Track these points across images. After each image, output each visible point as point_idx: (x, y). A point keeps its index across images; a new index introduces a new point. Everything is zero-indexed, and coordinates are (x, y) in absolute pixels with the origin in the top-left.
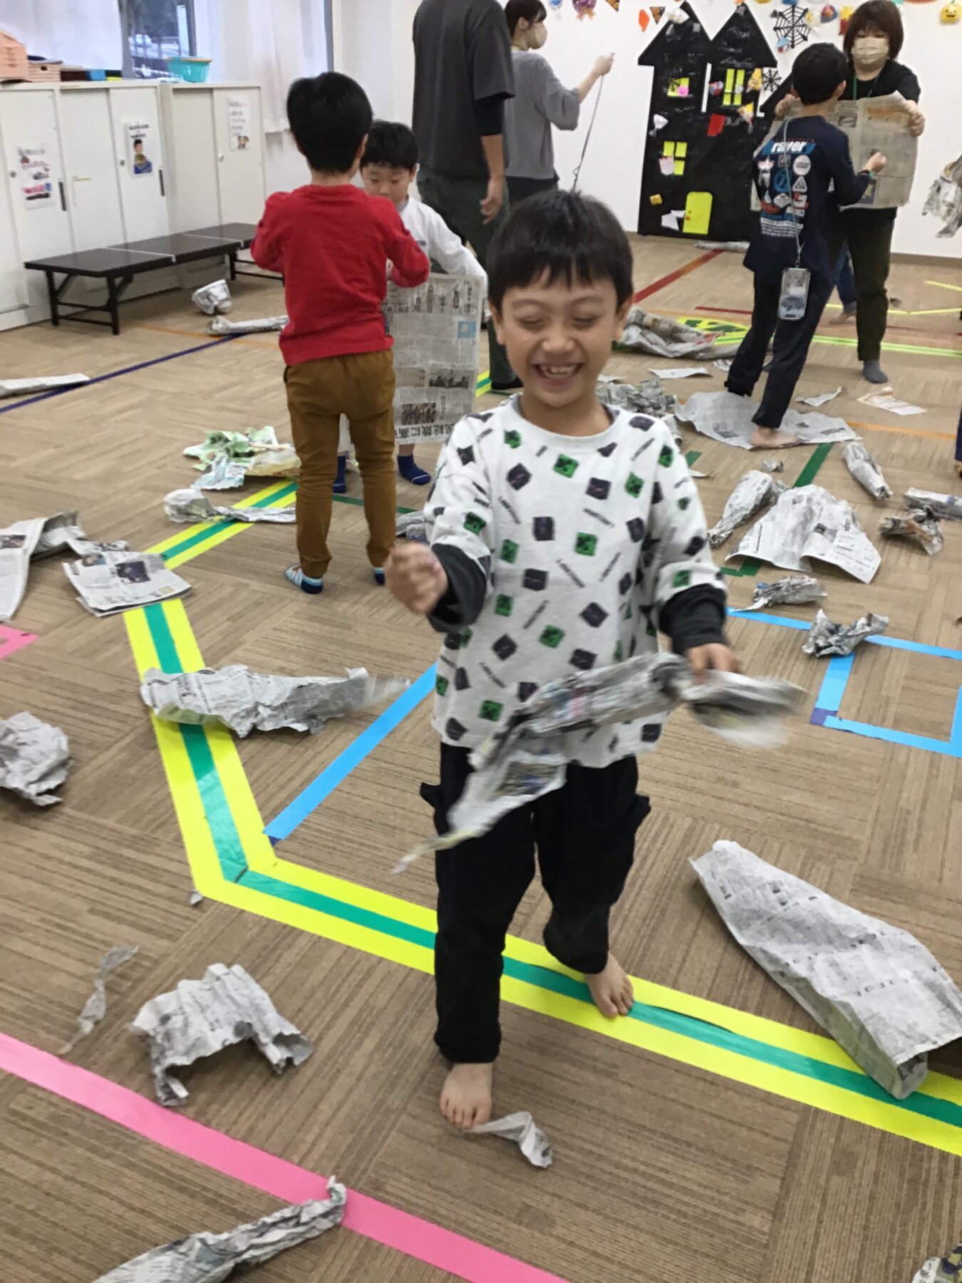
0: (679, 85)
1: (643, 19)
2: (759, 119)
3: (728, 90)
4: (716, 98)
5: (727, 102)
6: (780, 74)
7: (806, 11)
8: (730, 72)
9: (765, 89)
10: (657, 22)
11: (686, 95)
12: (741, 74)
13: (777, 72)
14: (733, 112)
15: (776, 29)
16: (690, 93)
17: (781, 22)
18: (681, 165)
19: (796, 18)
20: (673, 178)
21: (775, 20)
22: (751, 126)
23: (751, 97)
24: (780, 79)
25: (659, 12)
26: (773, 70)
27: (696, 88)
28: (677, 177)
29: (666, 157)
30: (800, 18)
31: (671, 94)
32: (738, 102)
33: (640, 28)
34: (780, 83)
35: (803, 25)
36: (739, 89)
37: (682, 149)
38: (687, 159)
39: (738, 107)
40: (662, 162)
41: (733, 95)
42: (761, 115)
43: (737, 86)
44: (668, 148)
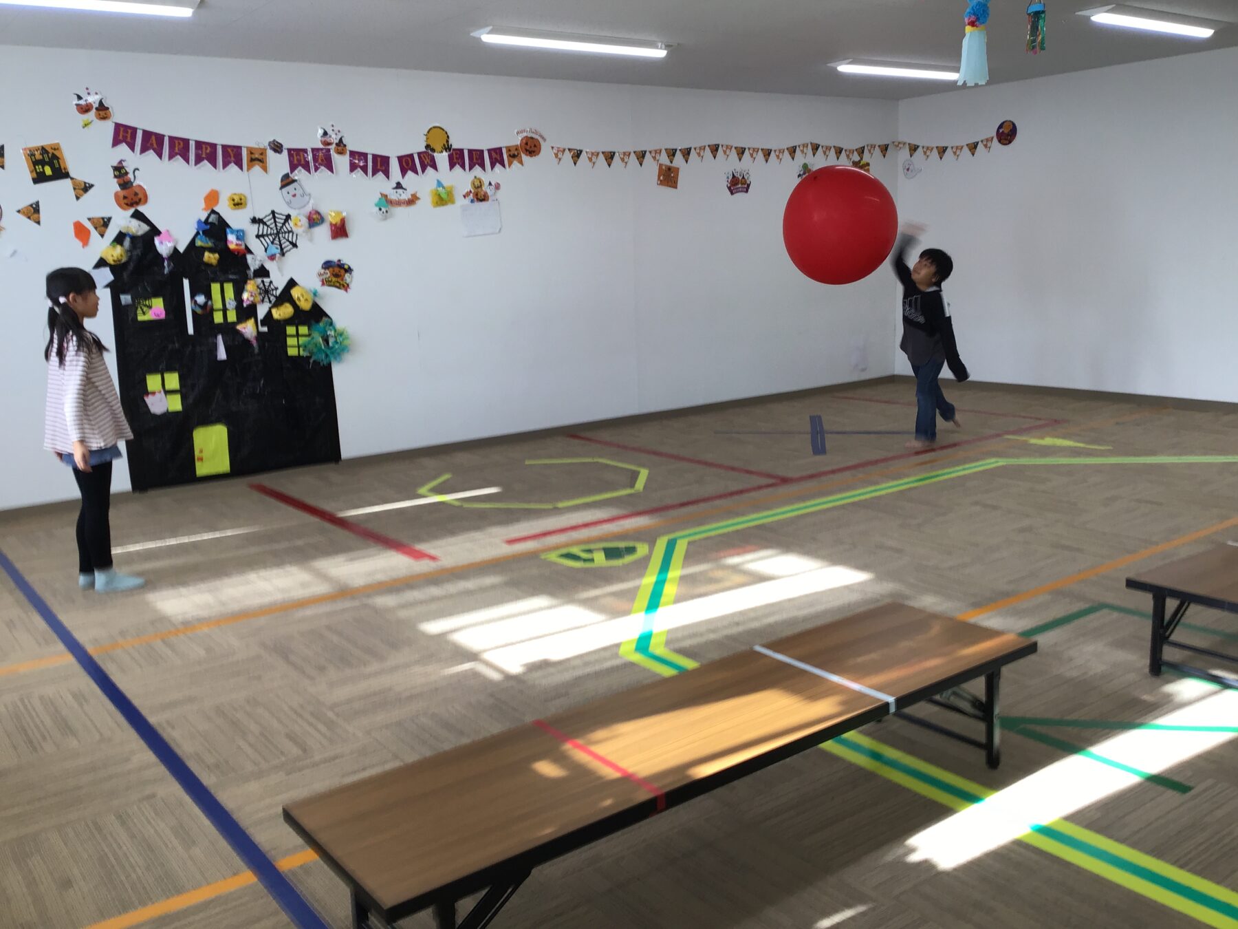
0: (150, 307)
1: (81, 232)
2: (264, 333)
3: (218, 304)
4: (204, 316)
5: (218, 318)
6: (275, 284)
7: (288, 217)
8: (215, 287)
9: (263, 301)
10: (102, 236)
11: (163, 316)
12: (229, 288)
13: (271, 282)
14: (229, 330)
15: (258, 236)
16: (166, 314)
17: (263, 229)
18: (178, 398)
19: (279, 225)
20: (168, 416)
21: (256, 226)
22: (255, 344)
23: (246, 312)
24: (276, 289)
25: (104, 223)
26: (267, 280)
27: (174, 307)
28: (176, 413)
29: (154, 393)
30: (284, 224)
31: (141, 318)
32: (232, 317)
33: (79, 243)
34: (278, 292)
35: (289, 232)
36: (231, 303)
37: (173, 380)
38: (183, 392)
39: (234, 324)
40: (149, 400)
41: (225, 310)
42: (265, 329)
43: (227, 300)
44: (153, 382)
